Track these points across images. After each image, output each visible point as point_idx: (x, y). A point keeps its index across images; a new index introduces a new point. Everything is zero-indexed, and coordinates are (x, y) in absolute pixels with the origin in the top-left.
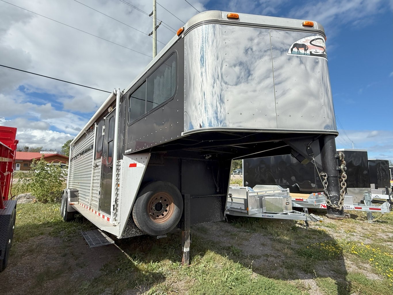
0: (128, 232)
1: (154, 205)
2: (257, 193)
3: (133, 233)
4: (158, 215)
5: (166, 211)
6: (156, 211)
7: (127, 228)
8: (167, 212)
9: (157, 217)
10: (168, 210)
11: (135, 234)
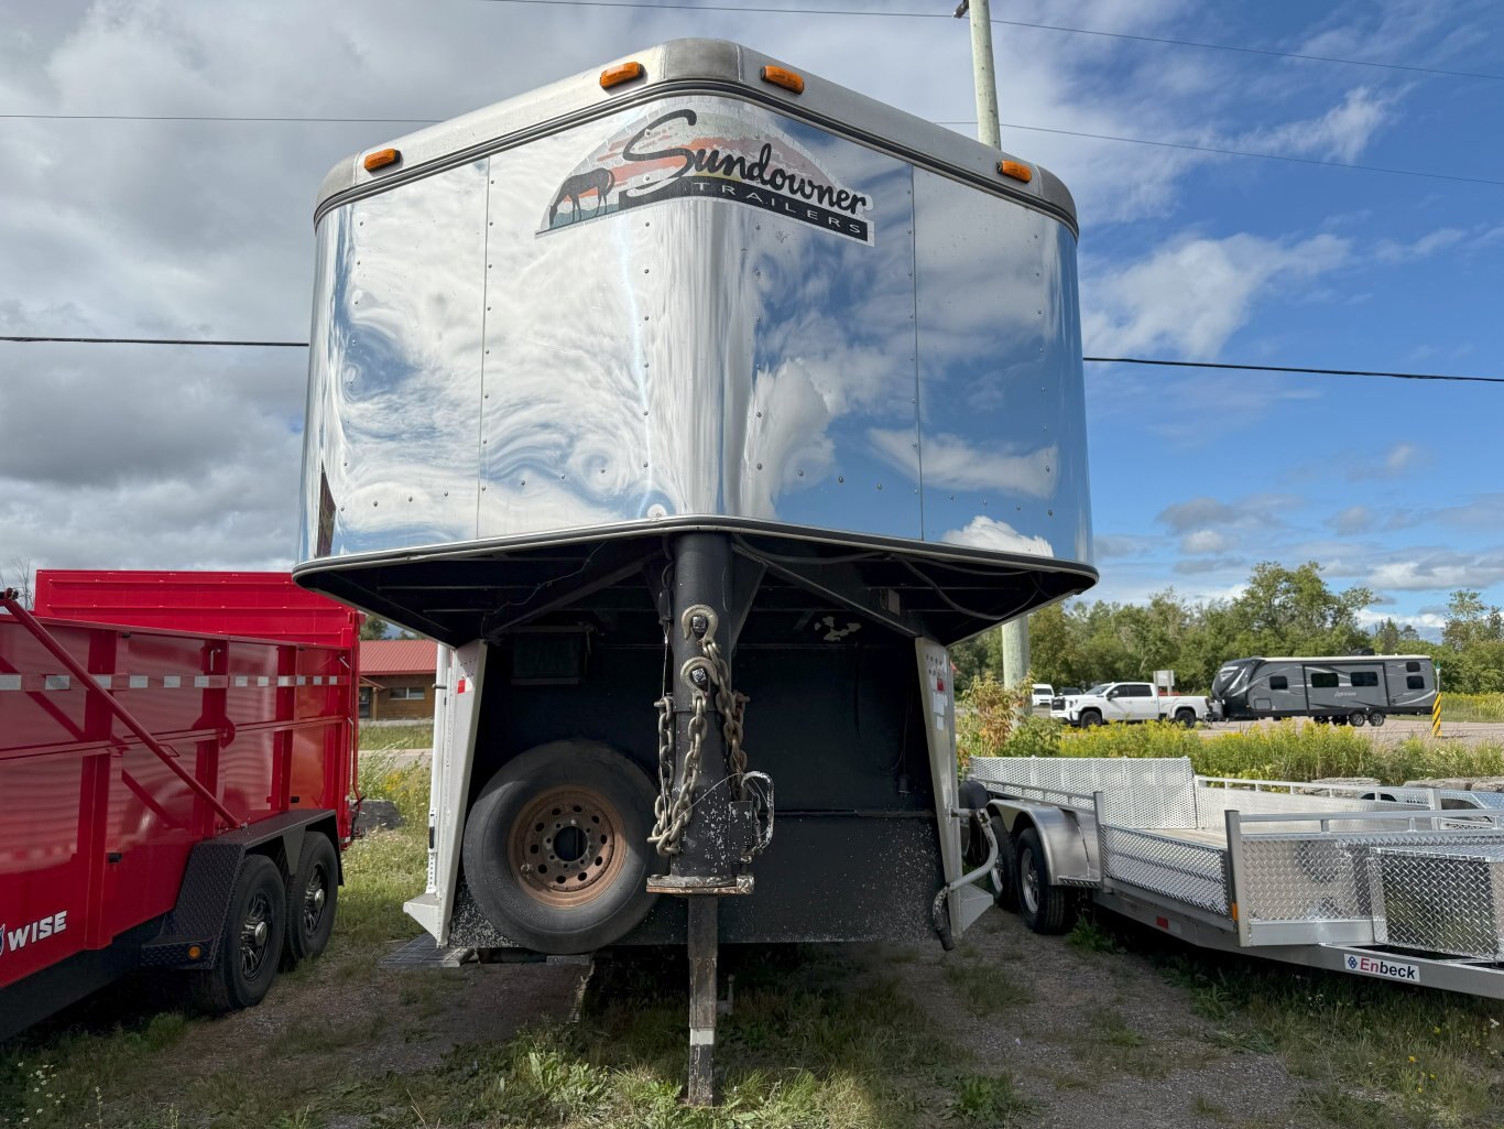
0: (468, 929)
1: (551, 835)
2: (1322, 821)
3: (489, 937)
4: (565, 875)
5: (599, 861)
6: (557, 859)
7: (466, 915)
8: (601, 867)
9: (556, 883)
10: (604, 860)
11: (495, 940)
